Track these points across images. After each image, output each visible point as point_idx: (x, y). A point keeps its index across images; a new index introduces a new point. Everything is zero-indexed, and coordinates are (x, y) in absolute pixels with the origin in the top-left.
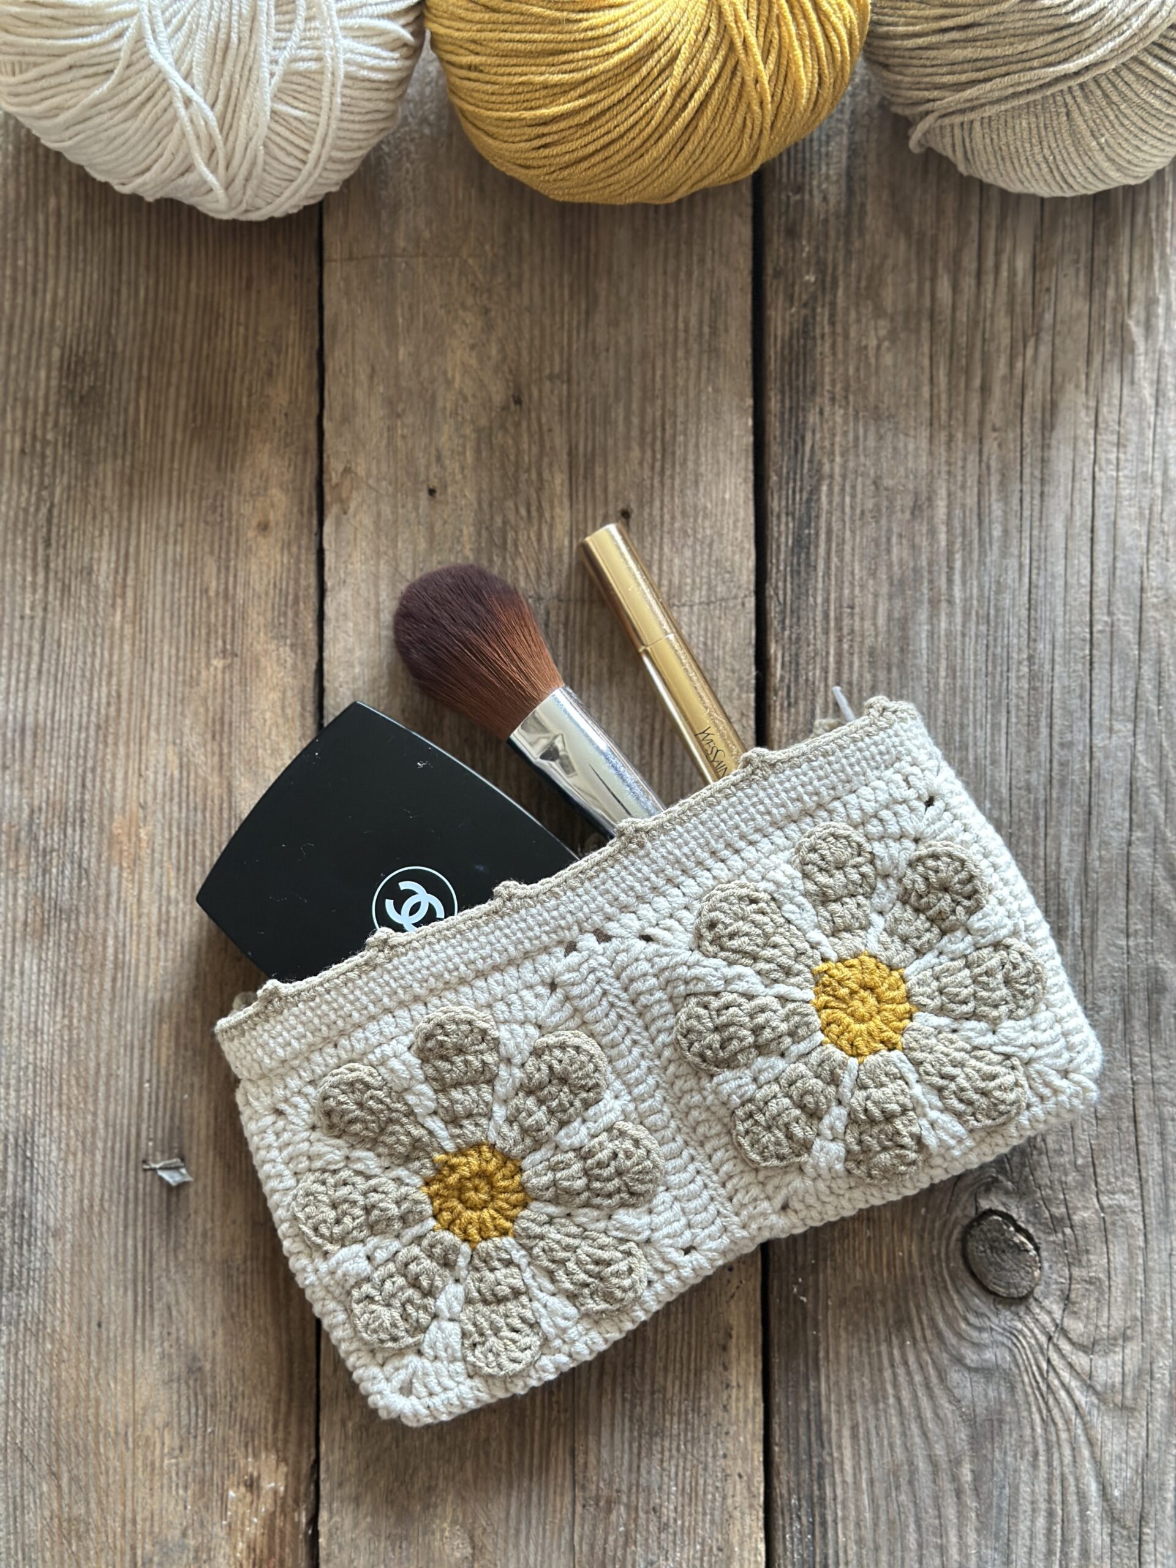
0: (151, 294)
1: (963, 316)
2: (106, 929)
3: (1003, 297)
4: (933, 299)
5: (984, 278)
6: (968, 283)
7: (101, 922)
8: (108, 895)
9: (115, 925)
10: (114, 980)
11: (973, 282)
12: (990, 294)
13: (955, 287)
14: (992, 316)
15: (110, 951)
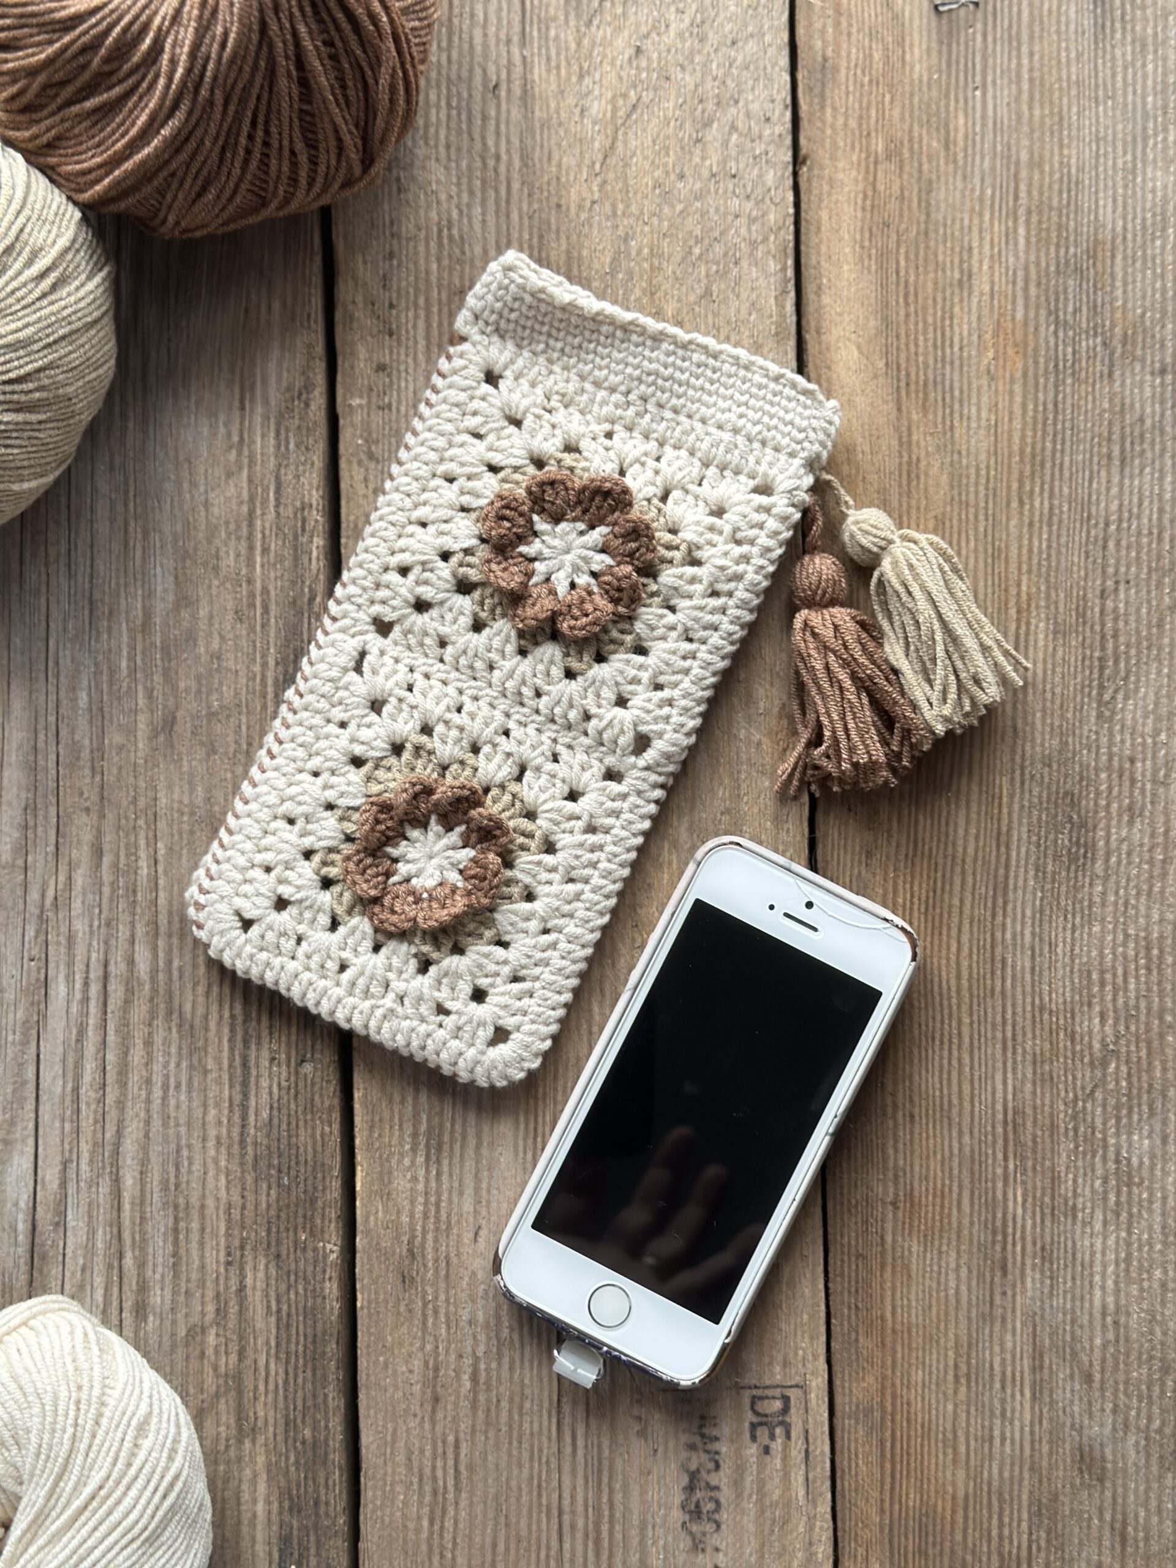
0: (999, 935)
1: (123, 931)
2: (1027, 252)
3: (80, 951)
4: (155, 949)
5: (100, 973)
6: (118, 968)
7: (1033, 258)
8: (1026, 289)
9: (1017, 257)
10: (1016, 198)
11: (112, 968)
12: (94, 955)
13: (131, 962)
14: (91, 933)
15: (1022, 231)
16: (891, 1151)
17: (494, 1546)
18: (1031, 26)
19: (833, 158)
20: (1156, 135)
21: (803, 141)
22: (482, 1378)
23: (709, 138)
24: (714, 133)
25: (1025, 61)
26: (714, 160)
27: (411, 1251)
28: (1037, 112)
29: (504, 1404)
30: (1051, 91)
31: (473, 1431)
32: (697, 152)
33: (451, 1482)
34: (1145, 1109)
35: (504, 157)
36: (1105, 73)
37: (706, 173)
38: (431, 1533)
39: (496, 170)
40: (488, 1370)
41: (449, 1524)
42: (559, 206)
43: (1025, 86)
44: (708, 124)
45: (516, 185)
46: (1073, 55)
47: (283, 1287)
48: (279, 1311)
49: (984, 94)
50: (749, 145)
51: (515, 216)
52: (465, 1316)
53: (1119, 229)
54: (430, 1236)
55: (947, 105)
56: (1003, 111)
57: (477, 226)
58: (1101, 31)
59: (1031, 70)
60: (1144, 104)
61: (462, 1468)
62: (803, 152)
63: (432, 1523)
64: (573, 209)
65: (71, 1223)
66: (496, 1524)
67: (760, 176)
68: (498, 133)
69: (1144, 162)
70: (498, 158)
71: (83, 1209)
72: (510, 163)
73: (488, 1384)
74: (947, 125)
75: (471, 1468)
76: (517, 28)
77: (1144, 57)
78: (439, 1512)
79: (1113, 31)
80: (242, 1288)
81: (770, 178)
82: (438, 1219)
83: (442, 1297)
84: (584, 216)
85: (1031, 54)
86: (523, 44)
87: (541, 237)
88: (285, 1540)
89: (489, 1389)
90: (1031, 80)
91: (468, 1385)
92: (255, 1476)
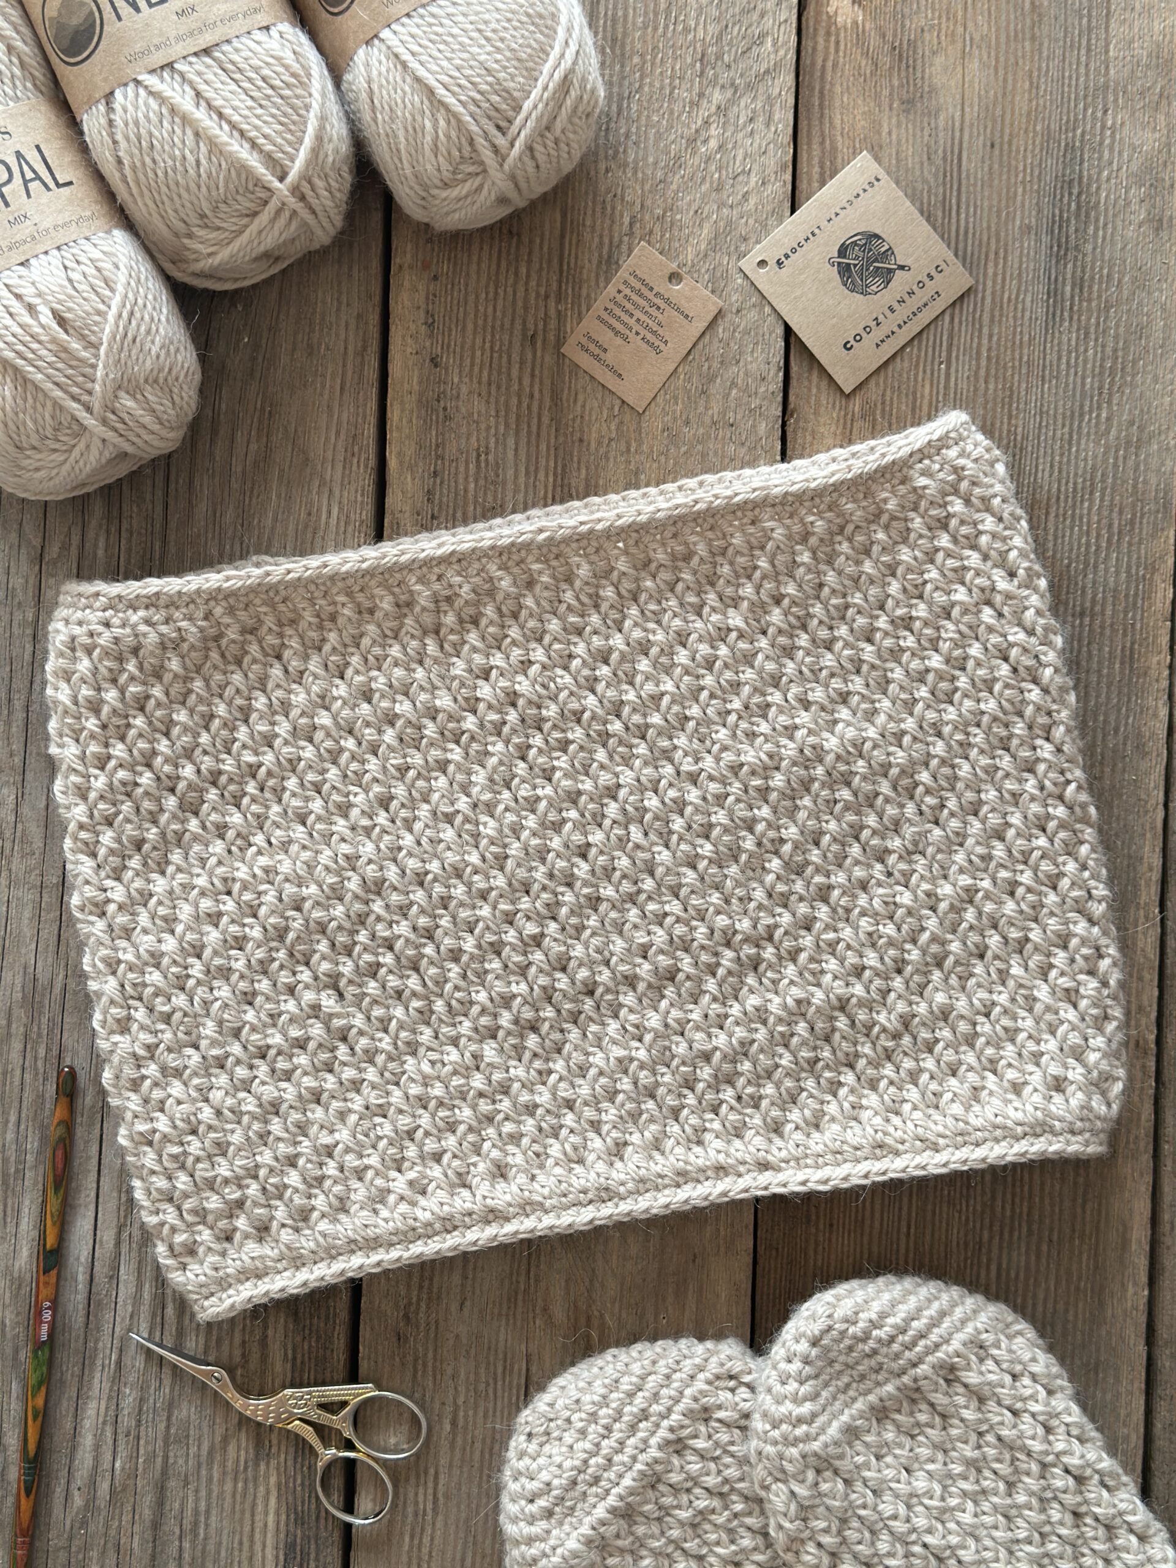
16: (811, 1253)
17: (463, 1560)
18: (992, 310)
19: (816, 413)
20: (1091, 412)
21: (792, 398)
22: (461, 1423)
23: (713, 391)
24: (716, 387)
25: (985, 341)
26: (715, 409)
27: (406, 1316)
28: (991, 386)
29: (478, 1445)
30: (1005, 367)
31: (451, 1466)
32: (702, 403)
33: (429, 1506)
34: (1025, 1230)
35: (537, 395)
36: (1052, 357)
37: (707, 420)
38: (411, 1547)
39: (529, 407)
40: (466, 1417)
41: (426, 1540)
42: (581, 440)
43: (983, 363)
44: (711, 379)
45: (546, 420)
46: (1026, 338)
47: (299, 1339)
48: (294, 1359)
49: (948, 368)
50: (745, 399)
51: (543, 447)
52: (449, 1371)
53: (1054, 490)
54: (423, 1305)
55: (916, 375)
56: (963, 385)
57: (511, 454)
58: (1052, 318)
59: (989, 349)
60: (1083, 384)
61: (440, 1496)
62: (791, 406)
63: (412, 1537)
64: (593, 445)
65: (123, 1276)
66: (466, 1543)
67: (754, 426)
68: (533, 376)
69: (1079, 433)
70: (532, 396)
71: (134, 1265)
72: (541, 401)
73: (465, 1428)
74: (915, 393)
75: (447, 1497)
76: (555, 286)
77: (1087, 344)
78: (418, 1530)
79: (1062, 319)
80: (265, 1337)
81: (762, 428)
82: (430, 1292)
83: (430, 1355)
84: (602, 451)
85: (991, 336)
86: (559, 300)
87: (564, 466)
88: (290, 1548)
89: (465, 1432)
90: (989, 358)
91: (448, 1427)
92: (268, 1492)
